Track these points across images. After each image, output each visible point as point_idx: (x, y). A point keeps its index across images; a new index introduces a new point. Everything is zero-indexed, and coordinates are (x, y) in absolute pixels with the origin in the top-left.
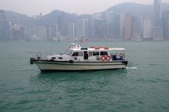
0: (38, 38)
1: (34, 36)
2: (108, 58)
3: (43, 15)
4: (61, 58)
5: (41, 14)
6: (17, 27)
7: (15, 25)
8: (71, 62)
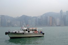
0: (17, 25)
1: (15, 25)
2: (37, 32)
3: (19, 17)
4: (19, 32)
5: (18, 17)
6: (9, 21)
7: (8, 21)
8: (23, 33)
